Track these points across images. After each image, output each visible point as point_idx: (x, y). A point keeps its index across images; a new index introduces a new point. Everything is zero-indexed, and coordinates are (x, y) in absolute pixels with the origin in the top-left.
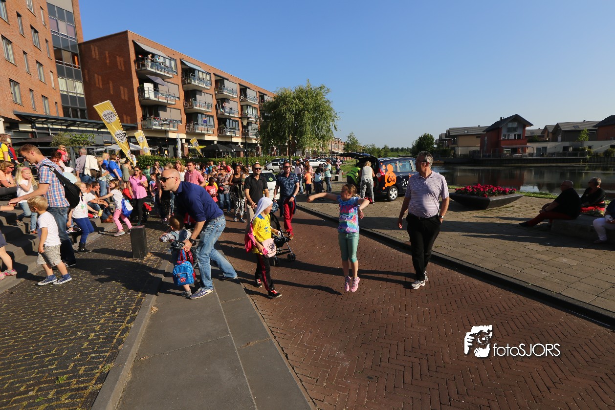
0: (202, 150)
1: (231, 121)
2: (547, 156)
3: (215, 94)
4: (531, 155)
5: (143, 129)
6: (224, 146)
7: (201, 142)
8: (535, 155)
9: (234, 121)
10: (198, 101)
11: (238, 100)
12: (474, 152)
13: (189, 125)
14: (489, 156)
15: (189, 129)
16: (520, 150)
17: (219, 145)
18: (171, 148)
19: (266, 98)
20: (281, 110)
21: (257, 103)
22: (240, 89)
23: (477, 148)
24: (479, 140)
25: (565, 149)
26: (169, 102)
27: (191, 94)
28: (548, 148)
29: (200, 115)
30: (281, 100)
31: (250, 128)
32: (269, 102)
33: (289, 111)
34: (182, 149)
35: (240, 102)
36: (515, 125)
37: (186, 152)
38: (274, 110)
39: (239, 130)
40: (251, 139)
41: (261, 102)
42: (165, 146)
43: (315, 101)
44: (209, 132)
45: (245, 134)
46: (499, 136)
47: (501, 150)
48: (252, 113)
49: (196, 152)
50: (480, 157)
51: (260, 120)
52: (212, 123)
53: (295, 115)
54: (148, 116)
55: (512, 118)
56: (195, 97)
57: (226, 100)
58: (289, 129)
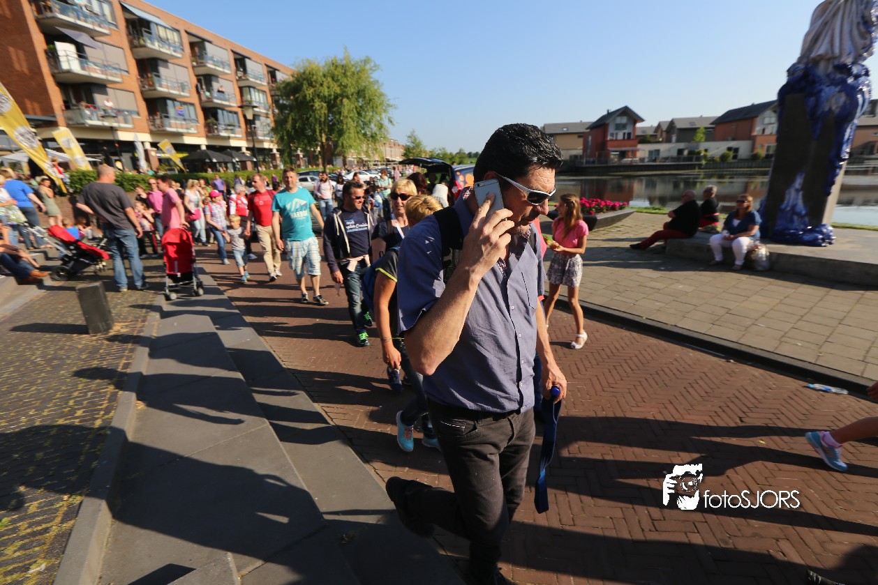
0: (183, 160)
1: (225, 112)
2: (660, 162)
3: (193, 67)
4: (642, 160)
5: (68, 126)
6: (218, 153)
7: (179, 147)
8: (647, 160)
9: (231, 112)
10: (163, 77)
11: (233, 78)
12: (576, 157)
13: (154, 119)
14: (594, 162)
15: (154, 125)
16: (630, 154)
17: (210, 152)
18: (126, 157)
19: (279, 76)
20: (305, 96)
21: (265, 84)
22: (236, 60)
23: (579, 151)
24: (581, 140)
25: (680, 151)
26: (110, 78)
27: (148, 66)
28: (661, 150)
29: (169, 102)
30: (304, 79)
31: (257, 123)
32: (284, 82)
33: (318, 96)
34: (147, 159)
35: (237, 81)
36: (624, 120)
37: (155, 164)
38: (294, 96)
39: (240, 127)
40: (262, 141)
41: (272, 81)
42: (115, 154)
43: (357, 81)
44: (190, 131)
45: (251, 134)
46: (605, 135)
47: (607, 155)
48: (260, 100)
49: (172, 163)
50: (582, 163)
51: (273, 111)
52: (193, 116)
53: (328, 103)
54: (74, 101)
55: (621, 111)
56: (157, 71)
57: (213, 78)
58: (320, 125)
